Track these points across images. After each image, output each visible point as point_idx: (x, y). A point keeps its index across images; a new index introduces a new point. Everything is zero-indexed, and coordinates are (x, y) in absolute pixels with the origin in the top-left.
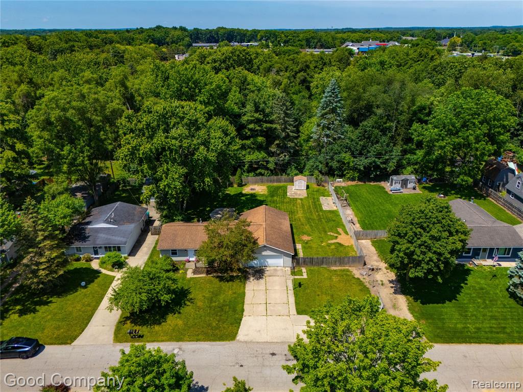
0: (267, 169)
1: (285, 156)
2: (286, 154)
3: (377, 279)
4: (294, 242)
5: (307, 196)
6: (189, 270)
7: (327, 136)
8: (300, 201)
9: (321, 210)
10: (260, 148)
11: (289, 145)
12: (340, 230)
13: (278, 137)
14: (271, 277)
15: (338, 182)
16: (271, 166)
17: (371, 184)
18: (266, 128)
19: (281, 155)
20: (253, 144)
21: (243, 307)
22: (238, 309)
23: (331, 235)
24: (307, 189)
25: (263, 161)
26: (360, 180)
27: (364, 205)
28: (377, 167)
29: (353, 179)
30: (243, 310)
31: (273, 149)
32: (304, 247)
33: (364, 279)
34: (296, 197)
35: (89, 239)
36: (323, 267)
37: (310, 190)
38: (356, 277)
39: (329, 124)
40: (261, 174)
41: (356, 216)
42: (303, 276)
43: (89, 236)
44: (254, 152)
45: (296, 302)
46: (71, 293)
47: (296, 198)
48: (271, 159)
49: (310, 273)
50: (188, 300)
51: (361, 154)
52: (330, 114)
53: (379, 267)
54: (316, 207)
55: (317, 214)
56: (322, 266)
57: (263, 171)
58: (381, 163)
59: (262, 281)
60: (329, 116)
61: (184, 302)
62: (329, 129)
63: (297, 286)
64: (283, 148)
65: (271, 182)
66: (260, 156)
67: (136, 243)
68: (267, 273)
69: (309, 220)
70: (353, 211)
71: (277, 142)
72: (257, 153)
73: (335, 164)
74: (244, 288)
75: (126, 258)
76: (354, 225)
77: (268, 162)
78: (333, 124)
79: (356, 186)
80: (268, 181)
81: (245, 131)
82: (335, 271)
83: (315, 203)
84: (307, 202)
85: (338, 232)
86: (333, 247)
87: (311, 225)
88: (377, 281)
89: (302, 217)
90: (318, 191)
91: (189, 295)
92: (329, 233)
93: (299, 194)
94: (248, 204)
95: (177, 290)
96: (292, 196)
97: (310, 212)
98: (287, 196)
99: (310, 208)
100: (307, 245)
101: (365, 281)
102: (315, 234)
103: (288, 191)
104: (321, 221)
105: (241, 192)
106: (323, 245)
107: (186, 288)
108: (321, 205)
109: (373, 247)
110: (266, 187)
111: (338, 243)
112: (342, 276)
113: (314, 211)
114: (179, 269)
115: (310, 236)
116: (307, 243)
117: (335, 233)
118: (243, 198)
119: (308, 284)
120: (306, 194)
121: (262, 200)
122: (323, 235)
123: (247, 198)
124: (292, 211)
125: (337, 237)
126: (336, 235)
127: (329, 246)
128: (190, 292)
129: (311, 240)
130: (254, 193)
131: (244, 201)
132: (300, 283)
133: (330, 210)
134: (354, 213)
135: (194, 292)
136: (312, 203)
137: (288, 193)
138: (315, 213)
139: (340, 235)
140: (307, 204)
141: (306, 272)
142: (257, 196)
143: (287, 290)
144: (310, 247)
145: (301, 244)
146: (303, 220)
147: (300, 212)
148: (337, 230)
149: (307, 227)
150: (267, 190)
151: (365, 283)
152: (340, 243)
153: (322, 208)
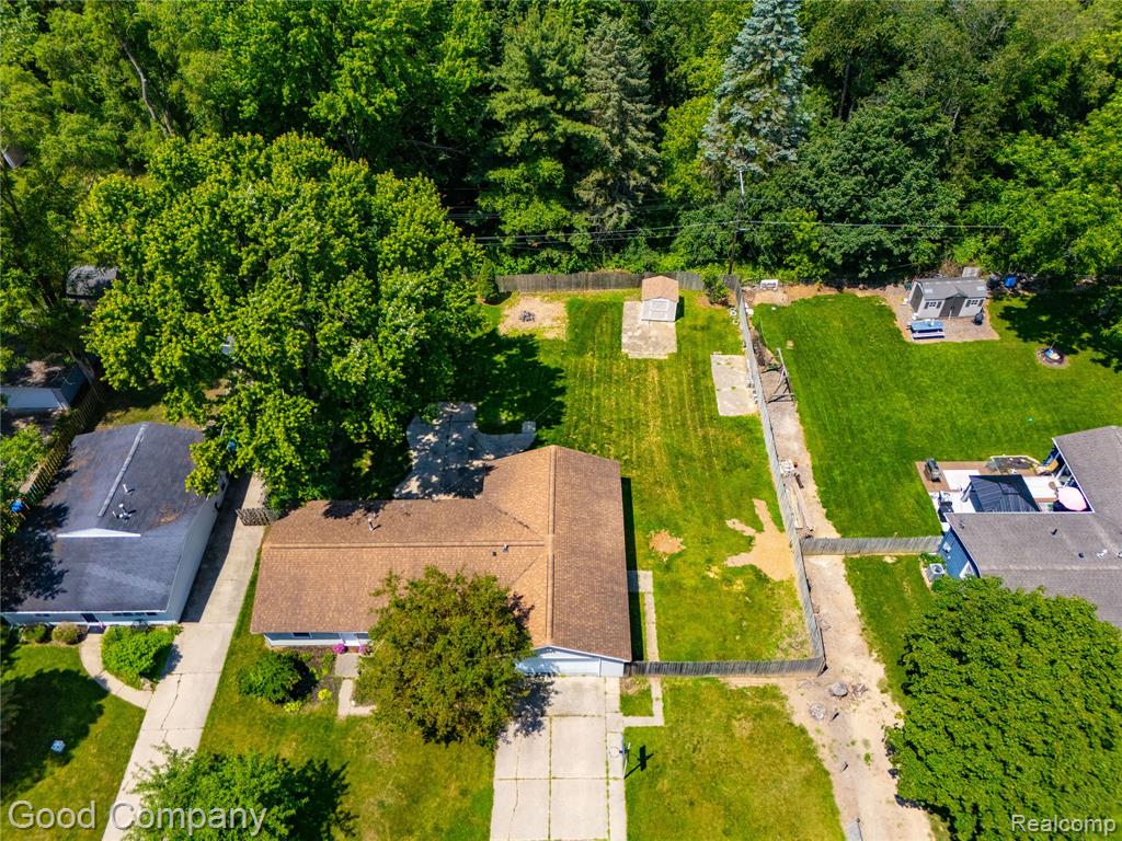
0: (568, 248)
1: (620, 211)
2: (622, 206)
3: (853, 737)
4: (632, 565)
5: (675, 350)
6: (344, 682)
7: (748, 156)
8: (653, 373)
9: (714, 418)
10: (546, 191)
11: (632, 183)
12: (761, 507)
13: (600, 159)
14: (565, 721)
15: (767, 288)
16: (580, 241)
17: (860, 294)
18: (564, 134)
19: (610, 209)
20: (527, 181)
23: (735, 532)
24: (677, 318)
25: (557, 229)
26: (828, 281)
27: (833, 397)
28: (882, 253)
29: (808, 280)
31: (585, 193)
32: (660, 586)
33: (818, 731)
34: (645, 355)
35: (62, 586)
36: (706, 679)
37: (687, 321)
38: (797, 720)
39: (758, 119)
40: (551, 263)
41: (810, 446)
42: (651, 715)
43: (62, 574)
44: (531, 200)
45: (628, 835)
46: (28, 781)
47: (646, 360)
48: (580, 220)
49: (672, 703)
50: (338, 821)
51: (841, 216)
52: (760, 85)
53: (863, 681)
54: (699, 402)
55: (700, 433)
56: (707, 676)
57: (555, 254)
58: (897, 243)
59: (540, 739)
60: (759, 94)
61: (328, 830)
62: (754, 132)
63: (635, 762)
64: (615, 190)
65: (578, 285)
66: (549, 217)
67: (202, 563)
68: (555, 704)
69: (676, 455)
70: (802, 422)
71: (597, 175)
72: (538, 205)
73: (761, 238)
74: (491, 766)
75: (175, 631)
76: (801, 487)
77: (569, 230)
78: (768, 119)
79: (818, 302)
80: (569, 285)
81: (501, 143)
82: (741, 693)
83: (697, 381)
84: (675, 380)
85: (756, 517)
86: (739, 586)
87: (682, 487)
88: (853, 743)
89: (659, 447)
90: (708, 328)
91: (342, 798)
92: (729, 523)
93: (653, 339)
94: (513, 388)
95: (309, 773)
96: (634, 347)
97: (683, 425)
98: (620, 348)
99: (683, 407)
100: (667, 578)
101: (820, 743)
102: (693, 527)
103: (624, 326)
104: (711, 466)
105: (495, 330)
106: (712, 575)
107: (334, 767)
108: (713, 392)
109: (849, 588)
110: (564, 305)
111: (753, 567)
112: (759, 716)
113: (693, 419)
114: (317, 682)
115: (678, 536)
116: (668, 568)
117: (747, 525)
118: (499, 358)
119: (666, 755)
120: (675, 343)
121: (553, 366)
122: (713, 532)
123: (510, 358)
124: (631, 420)
125: (751, 539)
126: (749, 531)
127: (729, 582)
128: (346, 786)
129: (680, 555)
130: (532, 336)
131: (501, 370)
132: (643, 750)
133: (739, 414)
134: (802, 433)
135: (354, 784)
136: (689, 384)
137: (623, 335)
138: (695, 429)
139: (760, 529)
140: (675, 388)
141: (661, 697)
142: (538, 347)
143: (607, 778)
144: (677, 587)
145: (650, 573)
146: (661, 459)
147: (655, 424)
148: (753, 506)
149: (671, 494)
150: (567, 321)
151: (821, 750)
152: (760, 570)
153: (716, 405)
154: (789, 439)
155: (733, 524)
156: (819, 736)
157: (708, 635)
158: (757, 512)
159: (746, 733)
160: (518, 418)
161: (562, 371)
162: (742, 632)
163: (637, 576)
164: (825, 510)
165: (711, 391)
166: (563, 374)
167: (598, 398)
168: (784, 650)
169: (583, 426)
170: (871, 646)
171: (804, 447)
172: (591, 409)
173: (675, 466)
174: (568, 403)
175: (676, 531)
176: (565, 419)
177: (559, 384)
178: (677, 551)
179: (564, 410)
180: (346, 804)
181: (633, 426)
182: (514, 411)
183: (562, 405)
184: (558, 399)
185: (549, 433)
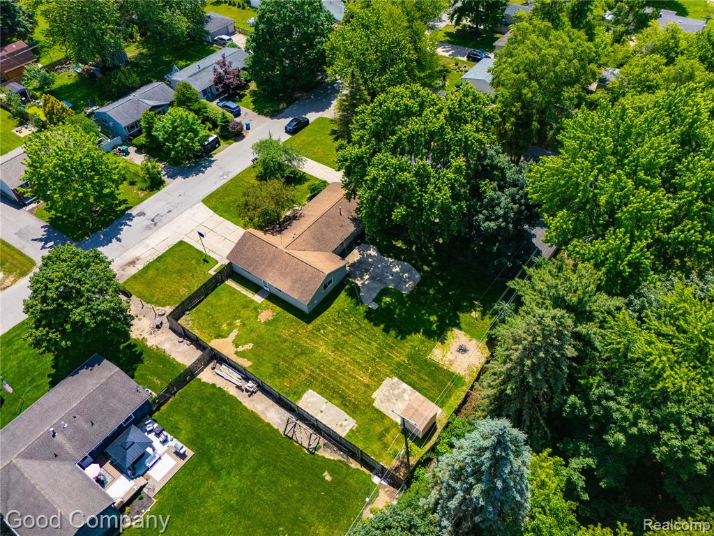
3: (145, 318)
5: (374, 405)
8: (366, 380)
21: (224, 217)
22: (225, 214)
23: (246, 343)
30: (221, 216)
32: (252, 301)
34: (383, 386)
42: (215, 271)
47: (379, 384)
53: (153, 335)
54: (327, 386)
55: (307, 371)
63: (207, 258)
69: (303, 351)
70: (268, 425)
76: (237, 387)
83: (341, 396)
84: (352, 387)
85: (244, 357)
86: (225, 327)
87: (286, 341)
88: (144, 316)
89: (316, 347)
90: (380, 439)
92: (251, 345)
93: (394, 401)
94: (405, 312)
96: (392, 387)
97: (319, 367)
98: (401, 378)
99: (331, 376)
100: (252, 307)
101: (156, 308)
102: (263, 329)
103: (417, 393)
104: (285, 361)
105: (460, 328)
106: (238, 321)
108: (327, 398)
109: (181, 363)
110: (462, 373)
111: (227, 337)
112: (181, 298)
113: (318, 374)
115: (265, 323)
116: (255, 309)
117: (244, 351)
118: (433, 318)
119: (200, 267)
120: (382, 410)
121: (408, 337)
122: (253, 335)
123: (431, 323)
124: (342, 348)
125: (237, 347)
126: (240, 349)
127: (229, 325)
129: (256, 316)
130: (443, 343)
131: (424, 314)
132: (208, 262)
133: (303, 399)
134: (263, 418)
136: (343, 391)
137: (409, 388)
138: (311, 370)
139: (237, 353)
140: (345, 382)
142: (429, 339)
143: (211, 250)
144: (245, 307)
145: (260, 302)
146: (309, 344)
147: (331, 356)
148: (249, 360)
149: (285, 334)
150: (445, 368)
151: (154, 307)
152: (222, 338)
153: (318, 393)
154: (266, 408)
155: (250, 346)
157: (219, 303)
158: (245, 359)
159: (181, 290)
160: (383, 304)
161: (401, 339)
162: (209, 315)
163: (263, 297)
164: (218, 386)
165: (330, 399)
166: (399, 338)
167: (369, 343)
168: (188, 321)
169: (355, 326)
170: (158, 348)
171: (254, 411)
172: (365, 336)
173: (299, 346)
174: (376, 328)
175: (267, 323)
176: (366, 321)
177: (393, 333)
178: (259, 317)
179: (372, 324)
181: (338, 347)
182: (388, 305)
183: (376, 325)
184: (382, 326)
185: (362, 309)
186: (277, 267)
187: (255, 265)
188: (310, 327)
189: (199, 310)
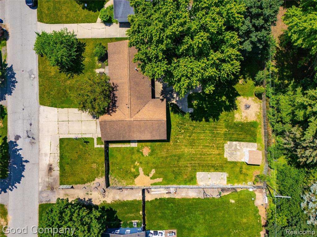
3: (92, 192)
4: (139, 141)
5: (228, 160)
6: (104, 69)
8: (217, 152)
9: (195, 171)
12: (160, 180)
14: (95, 124)
17: (263, 233)
21: (66, 108)
22: (64, 105)
23: (150, 171)
24: (246, 162)
30: (62, 108)
32: (133, 148)
33: (94, 184)
34: (226, 150)
38: (96, 179)
42: (97, 145)
45: (70, 138)
47: (224, 150)
49: (100, 150)
50: (72, 74)
53: (106, 197)
54: (203, 166)
59: (91, 118)
61: (70, 73)
63: (86, 140)
65: (265, 126)
69: (179, 157)
75: (117, 22)
76: (167, 193)
79: (258, 216)
80: (265, 122)
83: (213, 167)
84: (213, 159)
85: (156, 178)
86: (133, 170)
87: (167, 157)
88: (91, 191)
89: (183, 151)
90: (241, 173)
91: (77, 75)
92: (154, 170)
93: (235, 153)
94: (209, 104)
95: (82, 66)
96: (230, 147)
97: (192, 160)
98: (230, 141)
99: (201, 161)
100: (135, 151)
101: (91, 184)
103: (242, 143)
104: (176, 167)
105: (239, 95)
106: (136, 163)
107: (83, 71)
108: (207, 171)
109: (132, 200)
110: (255, 120)
111: (139, 175)
112: (97, 170)
113: (195, 163)
114: (103, 62)
115: (149, 155)
116: (138, 151)
117: (153, 175)
118: (224, 98)
119: (87, 147)
120: (233, 161)
121: (220, 117)
122: (150, 165)
123: (225, 102)
124: (194, 143)
125: (148, 176)
126: (151, 175)
127: (134, 167)
128: (79, 75)
129: (142, 155)
130: (236, 109)
131: (218, 99)
132: (88, 142)
133: (197, 178)
134: (189, 198)
135: (80, 76)
136: (211, 163)
137: (237, 142)
138: (190, 164)
139: (151, 178)
140: (209, 159)
141: (102, 147)
142: (230, 111)
143: (82, 134)
144: (133, 153)
145: (137, 146)
146: (178, 152)
147: (193, 151)
148: (160, 178)
149: (164, 154)
150: (246, 122)
151: (90, 184)
152: (138, 176)
153: (202, 172)
154: (186, 193)
155: (153, 172)
156: (93, 184)
157: (118, 160)
158: (158, 179)
159: (93, 166)
160: (195, 106)
161: (217, 120)
162: (119, 169)
163: (135, 143)
164: (158, 198)
165: (209, 171)
166: (216, 120)
167: (204, 133)
168: (114, 179)
169: (191, 128)
170: (115, 201)
171: (183, 197)
172: (199, 130)
173: (175, 156)
174: (202, 123)
175: (151, 154)
176: (194, 122)
177: (211, 120)
178: (143, 154)
179: (198, 121)
180: (75, 75)
181: (192, 144)
182: (198, 105)
183: (201, 121)
184: (204, 119)
185: (187, 116)
186: (135, 130)
187: (121, 135)
188: (171, 142)
189: (113, 171)
